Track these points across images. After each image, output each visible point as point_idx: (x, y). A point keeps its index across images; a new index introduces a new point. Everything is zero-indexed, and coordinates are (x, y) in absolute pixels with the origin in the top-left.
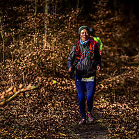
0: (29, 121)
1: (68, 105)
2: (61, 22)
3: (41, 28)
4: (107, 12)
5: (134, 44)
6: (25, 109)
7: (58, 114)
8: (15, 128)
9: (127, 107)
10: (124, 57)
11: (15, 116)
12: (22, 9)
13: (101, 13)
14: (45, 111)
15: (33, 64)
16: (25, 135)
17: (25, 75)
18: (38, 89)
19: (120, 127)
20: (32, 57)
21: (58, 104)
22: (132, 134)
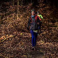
0: (11, 50)
1: (27, 44)
2: (24, 9)
3: (16, 11)
4: (43, 5)
5: (55, 18)
6: (9, 45)
7: (23, 47)
8: (5, 53)
9: (52, 44)
10: (51, 23)
11: (5, 48)
12: (8, 3)
13: (41, 5)
14: (18, 46)
15: (13, 27)
16: (9, 56)
17: (9, 31)
18: (14, 37)
19: (49, 53)
20: (12, 23)
21: (23, 43)
22: (54, 56)
